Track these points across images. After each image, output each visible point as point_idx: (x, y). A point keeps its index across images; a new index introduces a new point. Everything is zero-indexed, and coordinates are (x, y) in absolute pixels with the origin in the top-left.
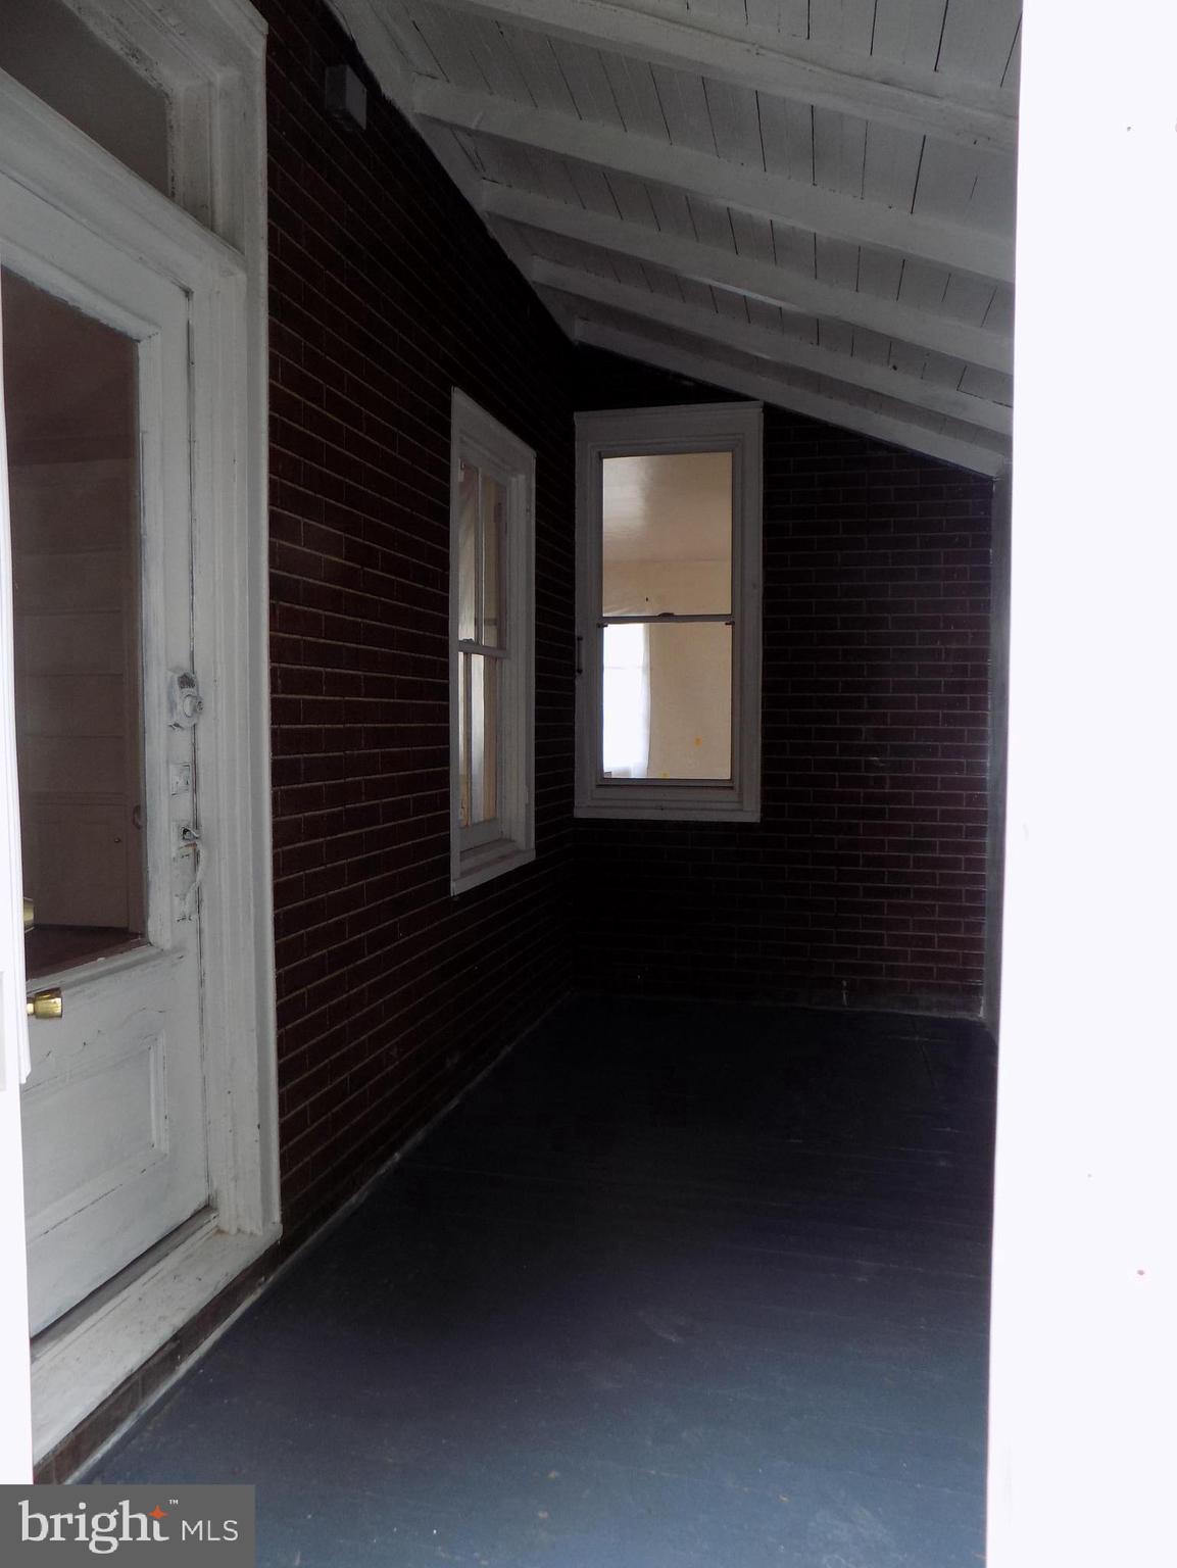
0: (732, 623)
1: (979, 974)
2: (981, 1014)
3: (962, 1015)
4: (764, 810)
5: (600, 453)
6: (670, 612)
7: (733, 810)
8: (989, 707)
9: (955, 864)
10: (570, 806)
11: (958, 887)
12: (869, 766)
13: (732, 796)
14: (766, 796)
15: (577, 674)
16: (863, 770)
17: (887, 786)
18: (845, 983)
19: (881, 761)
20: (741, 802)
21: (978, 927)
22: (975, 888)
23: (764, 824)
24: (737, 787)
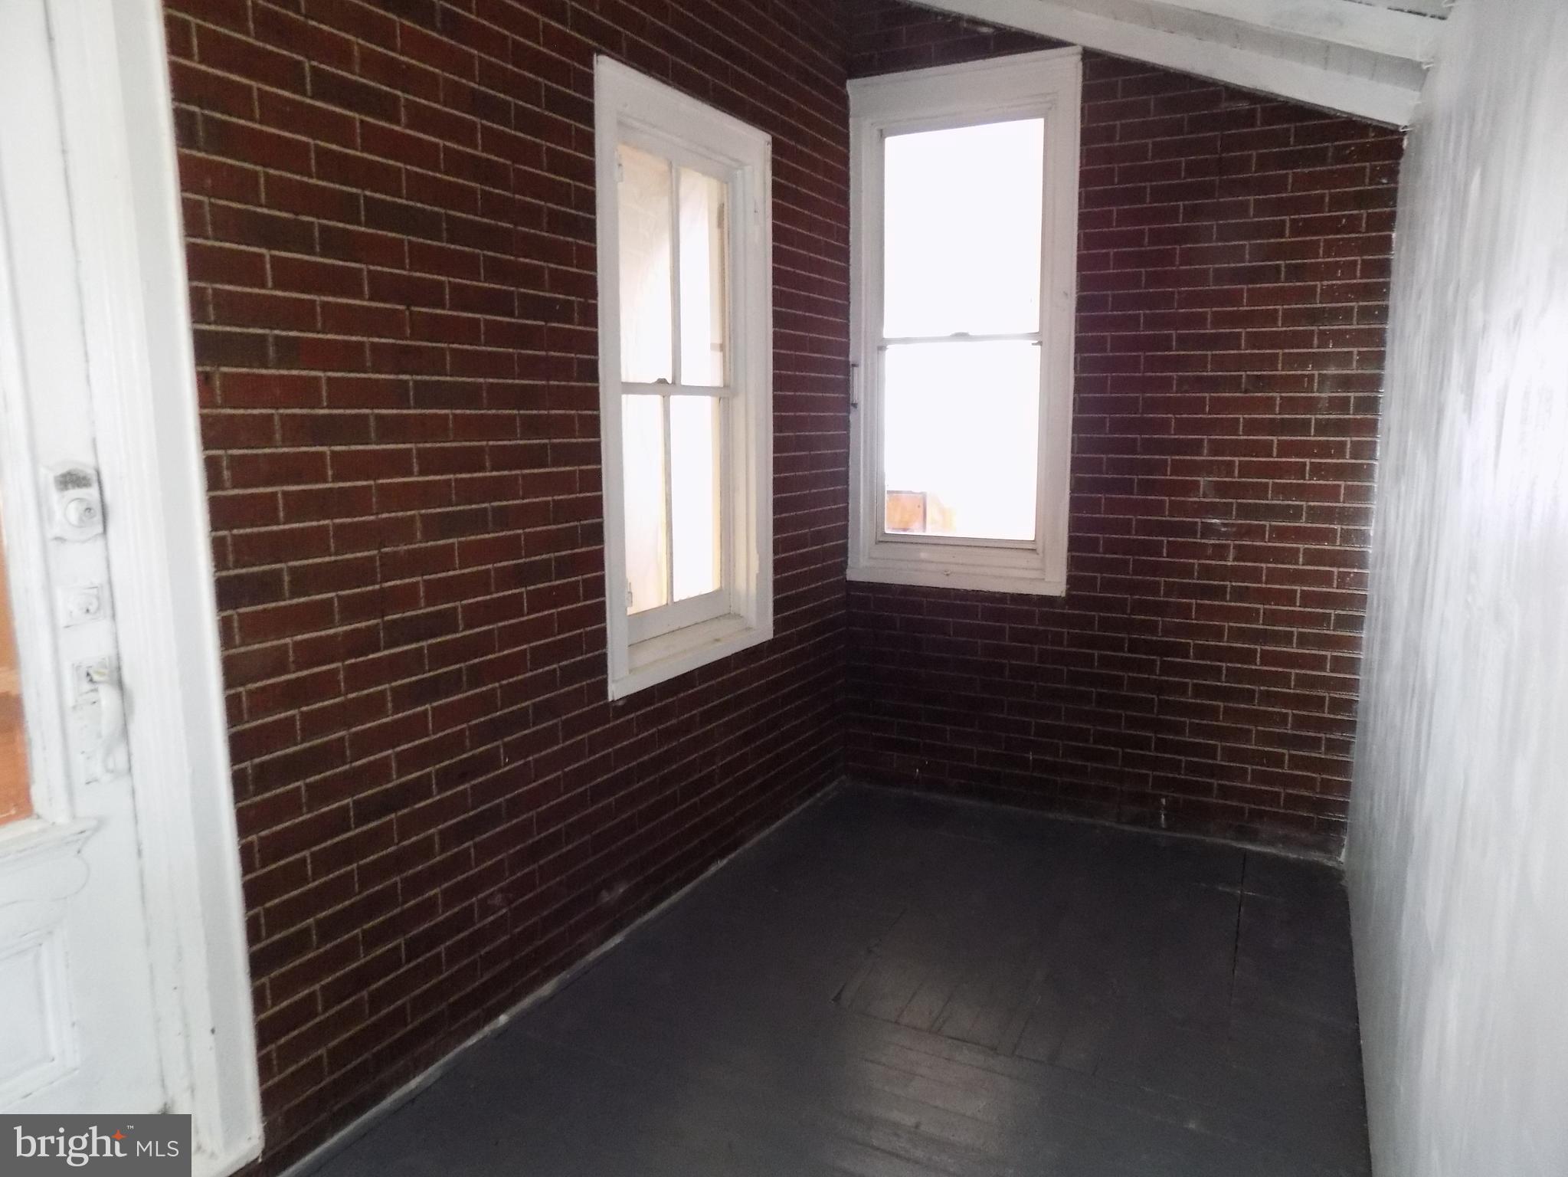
0: (1040, 343)
1: (1343, 807)
2: (1342, 858)
3: (1316, 856)
4: (1072, 581)
5: (881, 131)
6: (965, 331)
7: (1032, 580)
8: (1378, 454)
9: (1318, 662)
10: (843, 566)
11: (1321, 693)
12: (1208, 530)
13: (1033, 560)
14: (1074, 563)
15: (852, 407)
16: (1199, 536)
17: (1231, 557)
18: (1164, 801)
19: (1224, 525)
20: (1042, 570)
21: (1345, 746)
22: (1345, 695)
23: (1070, 599)
24: (1040, 550)
